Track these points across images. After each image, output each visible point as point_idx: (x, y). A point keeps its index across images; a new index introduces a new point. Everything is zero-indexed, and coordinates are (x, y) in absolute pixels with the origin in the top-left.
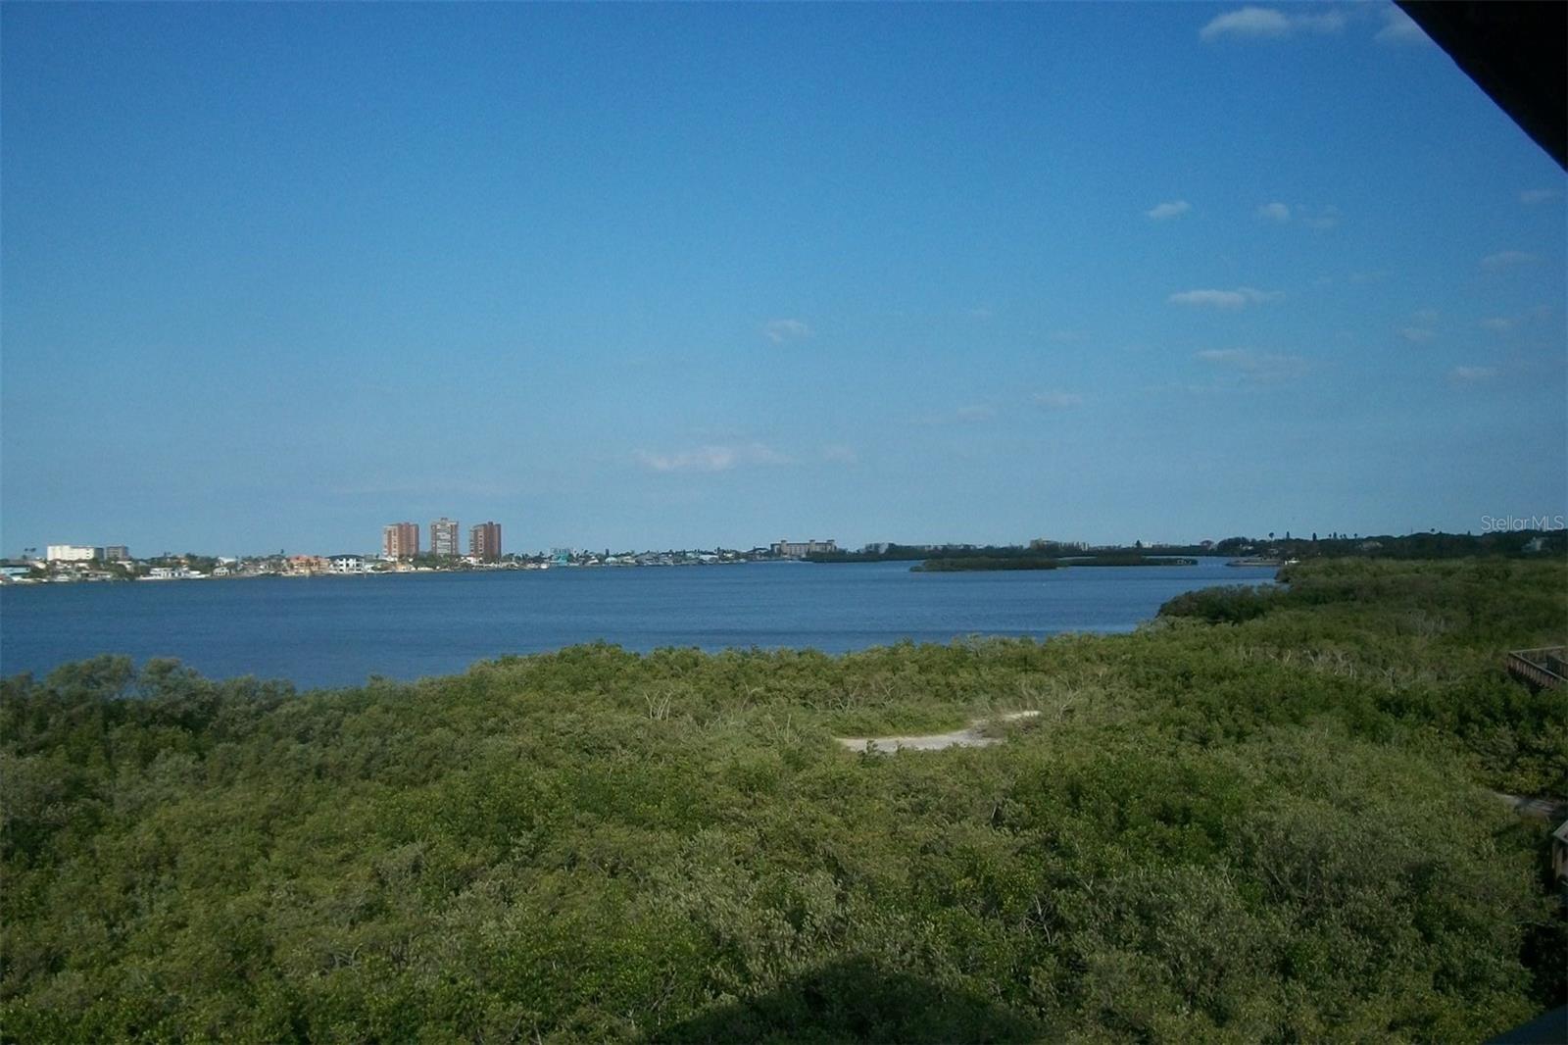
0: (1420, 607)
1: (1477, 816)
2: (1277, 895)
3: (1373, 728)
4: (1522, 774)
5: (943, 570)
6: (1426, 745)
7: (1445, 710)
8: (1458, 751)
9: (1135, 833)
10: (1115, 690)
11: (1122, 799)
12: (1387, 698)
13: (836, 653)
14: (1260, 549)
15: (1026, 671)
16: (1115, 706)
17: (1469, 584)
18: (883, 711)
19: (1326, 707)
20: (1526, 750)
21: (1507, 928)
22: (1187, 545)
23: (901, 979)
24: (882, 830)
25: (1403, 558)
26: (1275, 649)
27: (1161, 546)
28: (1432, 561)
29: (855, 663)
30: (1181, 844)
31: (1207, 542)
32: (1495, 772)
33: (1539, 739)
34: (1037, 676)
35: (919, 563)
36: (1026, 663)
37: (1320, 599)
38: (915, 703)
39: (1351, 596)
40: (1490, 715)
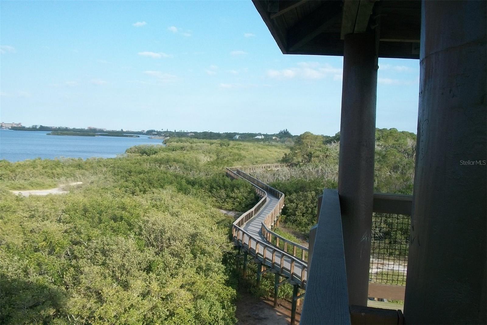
0: (203, 153)
1: (213, 217)
2: (149, 244)
3: (185, 190)
4: (227, 204)
5: (58, 135)
6: (200, 195)
7: (206, 185)
8: (209, 197)
9: (104, 225)
10: (108, 176)
11: (100, 213)
12: (190, 180)
13: (13, 162)
14: (159, 134)
15: (79, 169)
16: (107, 181)
17: (217, 147)
18: (29, 182)
19: (171, 183)
20: (229, 197)
21: (218, 253)
22: (137, 131)
23: (15, 280)
24: (16, 224)
25: (200, 139)
26: (159, 164)
27: (129, 131)
28: (208, 140)
29: (20, 165)
30: (118, 228)
31: (143, 130)
32: (220, 203)
33: (232, 194)
34: (83, 170)
35: (50, 132)
36: (79, 166)
37: (174, 150)
38: (40, 179)
39: (184, 149)
40: (219, 186)
